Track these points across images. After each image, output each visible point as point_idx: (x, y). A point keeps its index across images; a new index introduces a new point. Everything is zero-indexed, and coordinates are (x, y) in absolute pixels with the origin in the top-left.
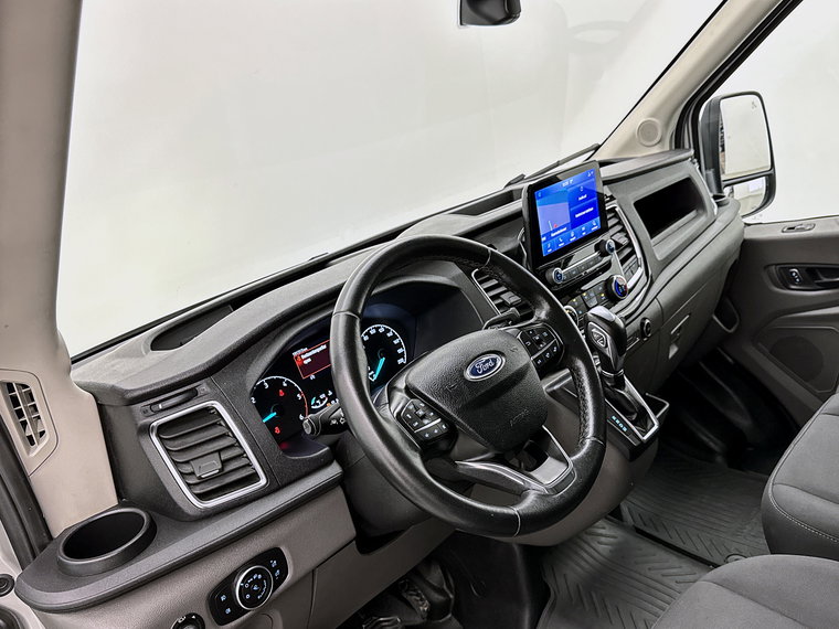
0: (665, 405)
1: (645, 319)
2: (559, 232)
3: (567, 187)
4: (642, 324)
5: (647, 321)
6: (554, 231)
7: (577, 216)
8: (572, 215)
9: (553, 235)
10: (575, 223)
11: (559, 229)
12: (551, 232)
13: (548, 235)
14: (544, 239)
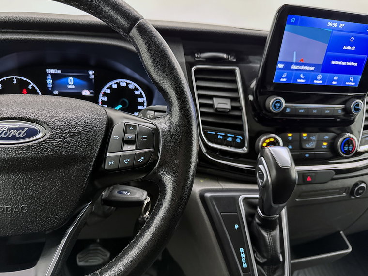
0: (347, 248)
1: (363, 182)
2: (302, 68)
3: (334, 29)
4: (356, 185)
5: (363, 185)
6: (297, 64)
7: (333, 63)
8: (328, 59)
9: (293, 67)
10: (327, 68)
11: (305, 65)
12: (293, 63)
13: (288, 65)
14: (280, 66)
